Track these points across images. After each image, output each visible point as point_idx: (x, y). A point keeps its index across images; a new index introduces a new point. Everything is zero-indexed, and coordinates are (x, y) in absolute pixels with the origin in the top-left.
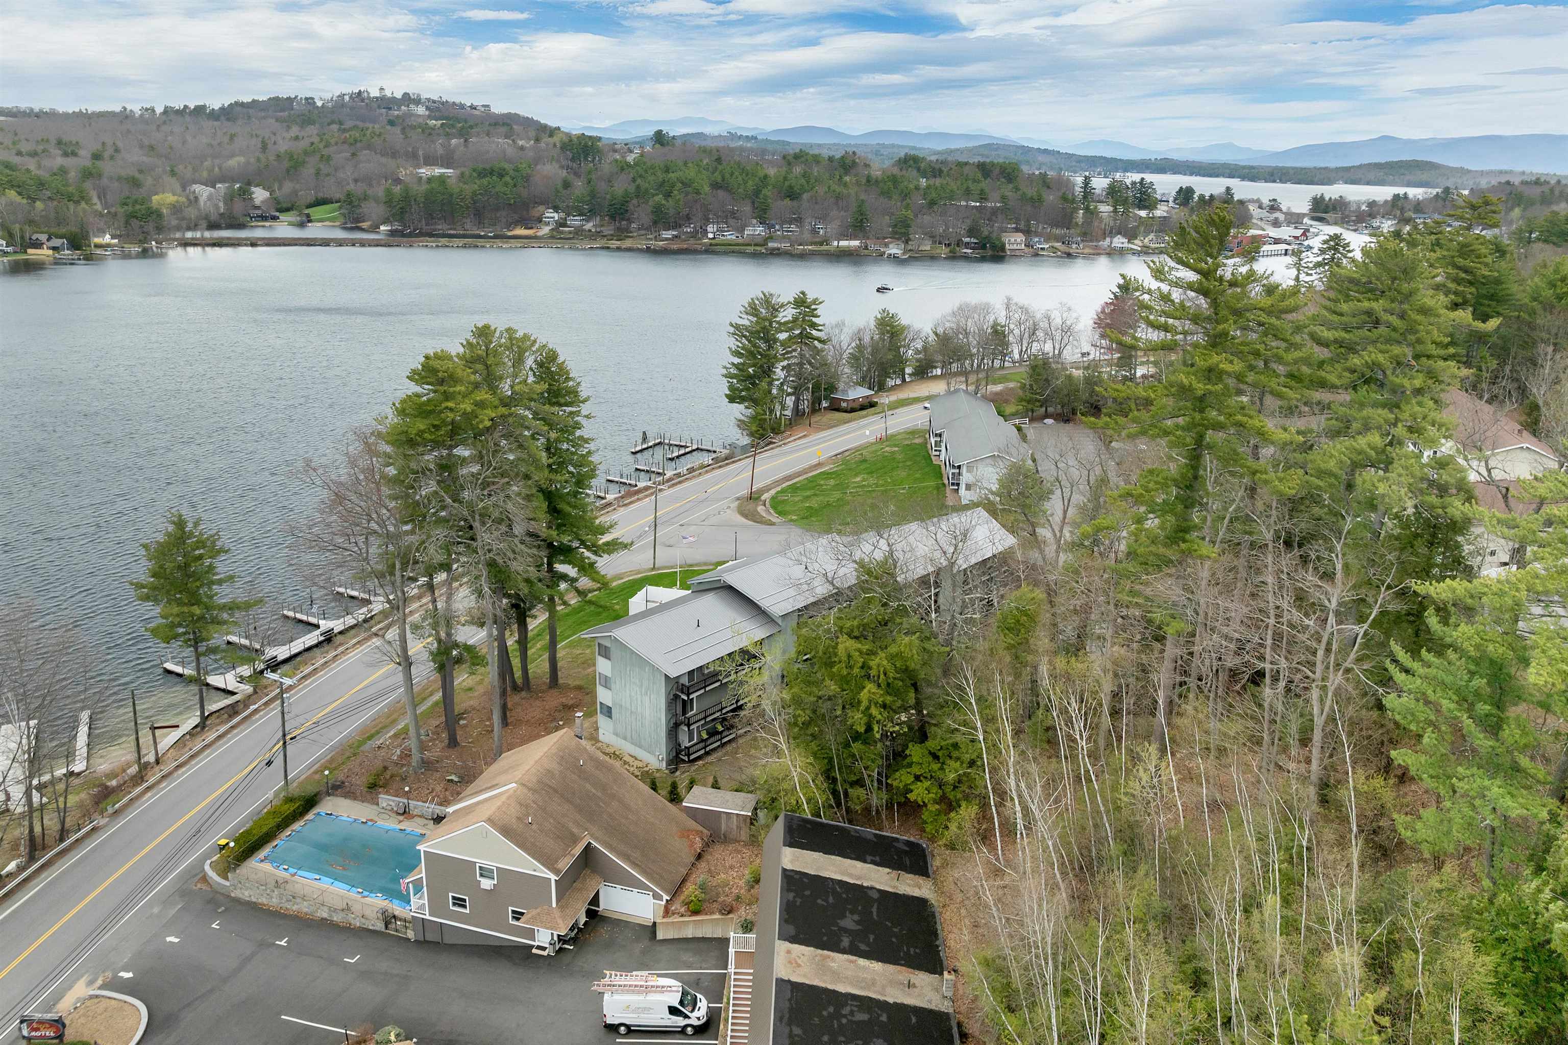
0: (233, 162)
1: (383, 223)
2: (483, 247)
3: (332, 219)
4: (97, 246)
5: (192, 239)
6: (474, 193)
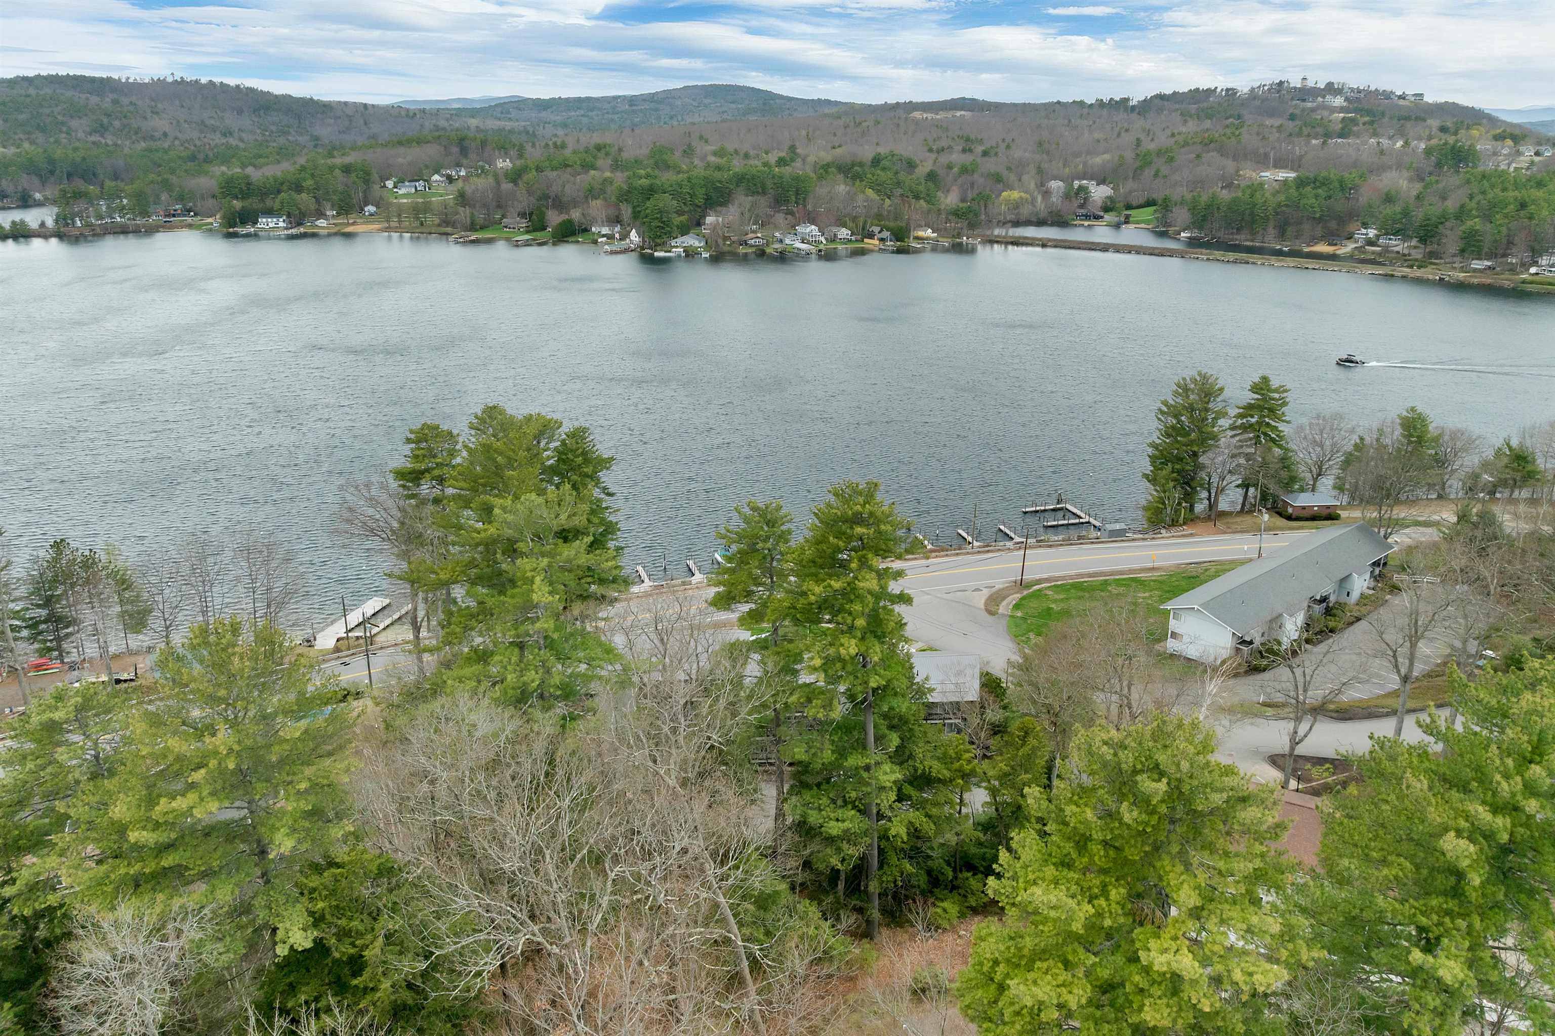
0: (1098, 160)
1: (1184, 231)
2: (1253, 263)
3: (1147, 222)
4: (917, 238)
5: (998, 236)
6: (1279, 205)
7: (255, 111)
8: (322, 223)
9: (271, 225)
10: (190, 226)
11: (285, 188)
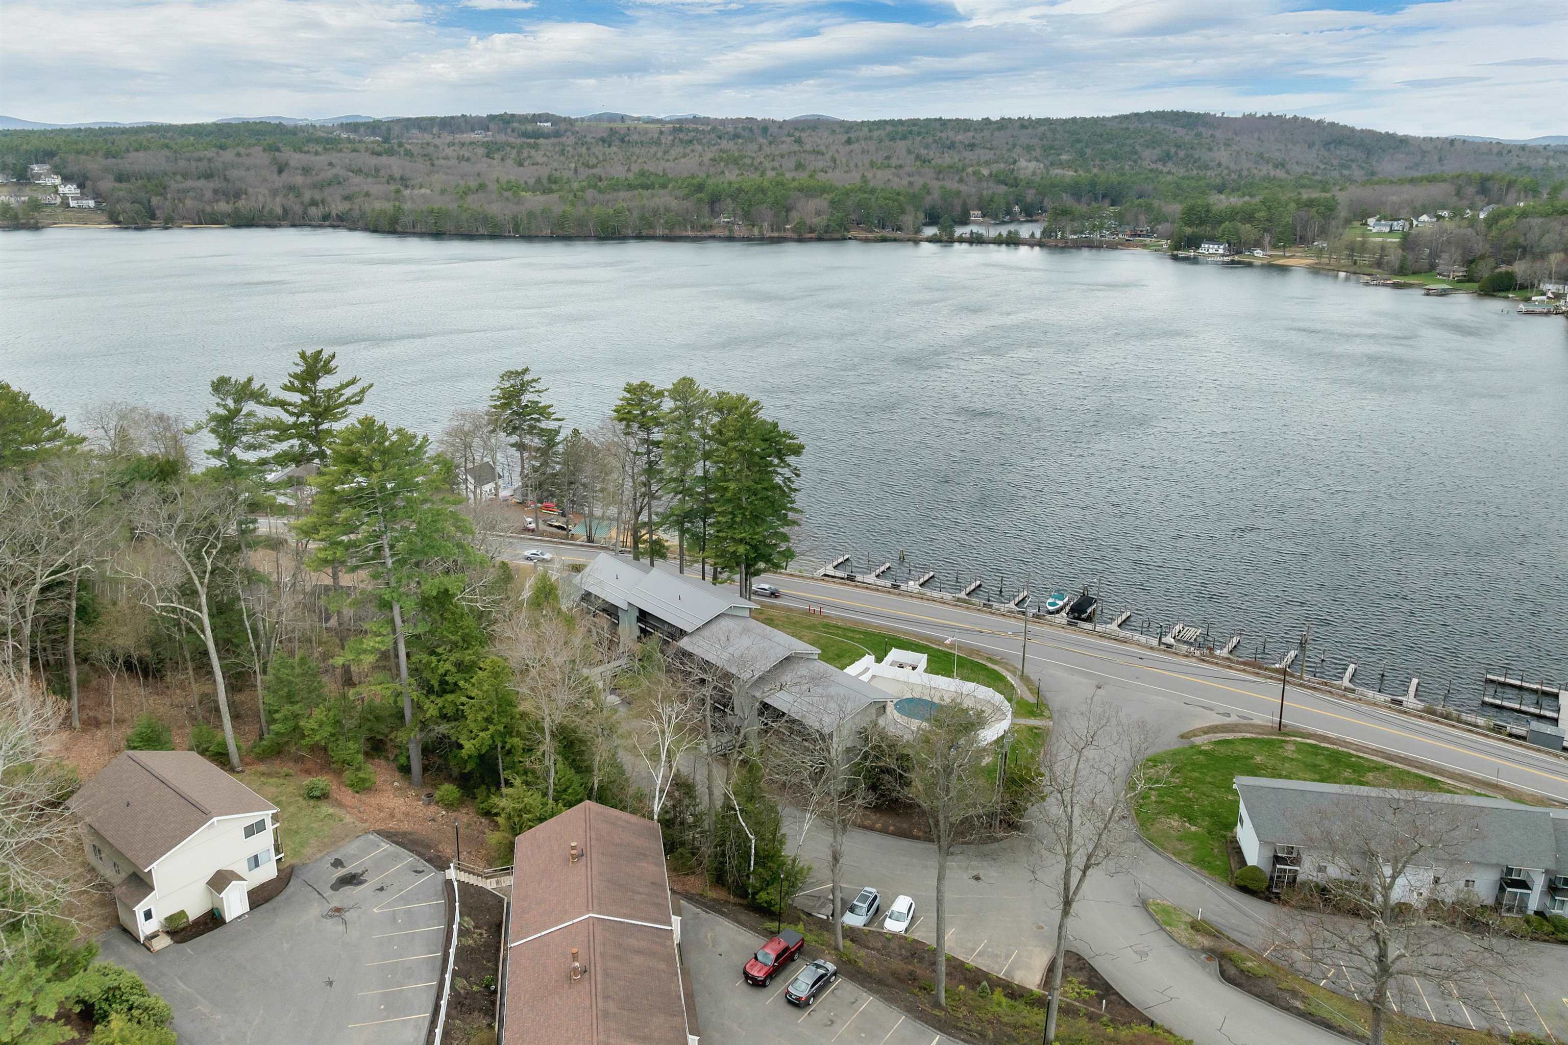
7: (1327, 144)
8: (1258, 253)
9: (1211, 251)
10: (1145, 246)
11: (1239, 217)
